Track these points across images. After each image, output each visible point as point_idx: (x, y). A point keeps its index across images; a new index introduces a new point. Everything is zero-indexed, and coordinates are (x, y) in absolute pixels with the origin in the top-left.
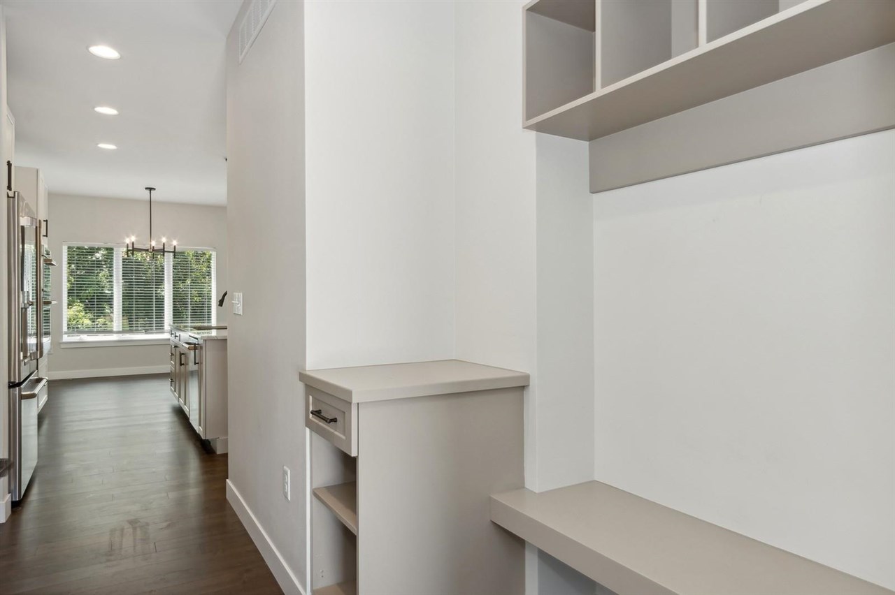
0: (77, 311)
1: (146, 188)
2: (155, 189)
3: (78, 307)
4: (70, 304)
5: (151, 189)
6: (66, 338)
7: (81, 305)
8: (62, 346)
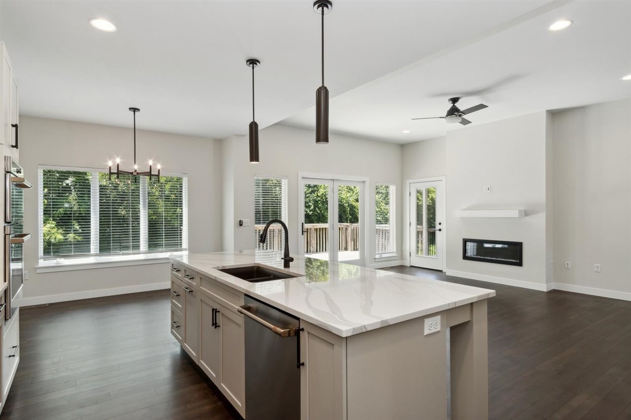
0: (50, 228)
1: (130, 109)
2: (139, 110)
3: (52, 224)
4: (45, 222)
5: (135, 110)
6: (42, 263)
7: (54, 222)
8: (38, 271)
